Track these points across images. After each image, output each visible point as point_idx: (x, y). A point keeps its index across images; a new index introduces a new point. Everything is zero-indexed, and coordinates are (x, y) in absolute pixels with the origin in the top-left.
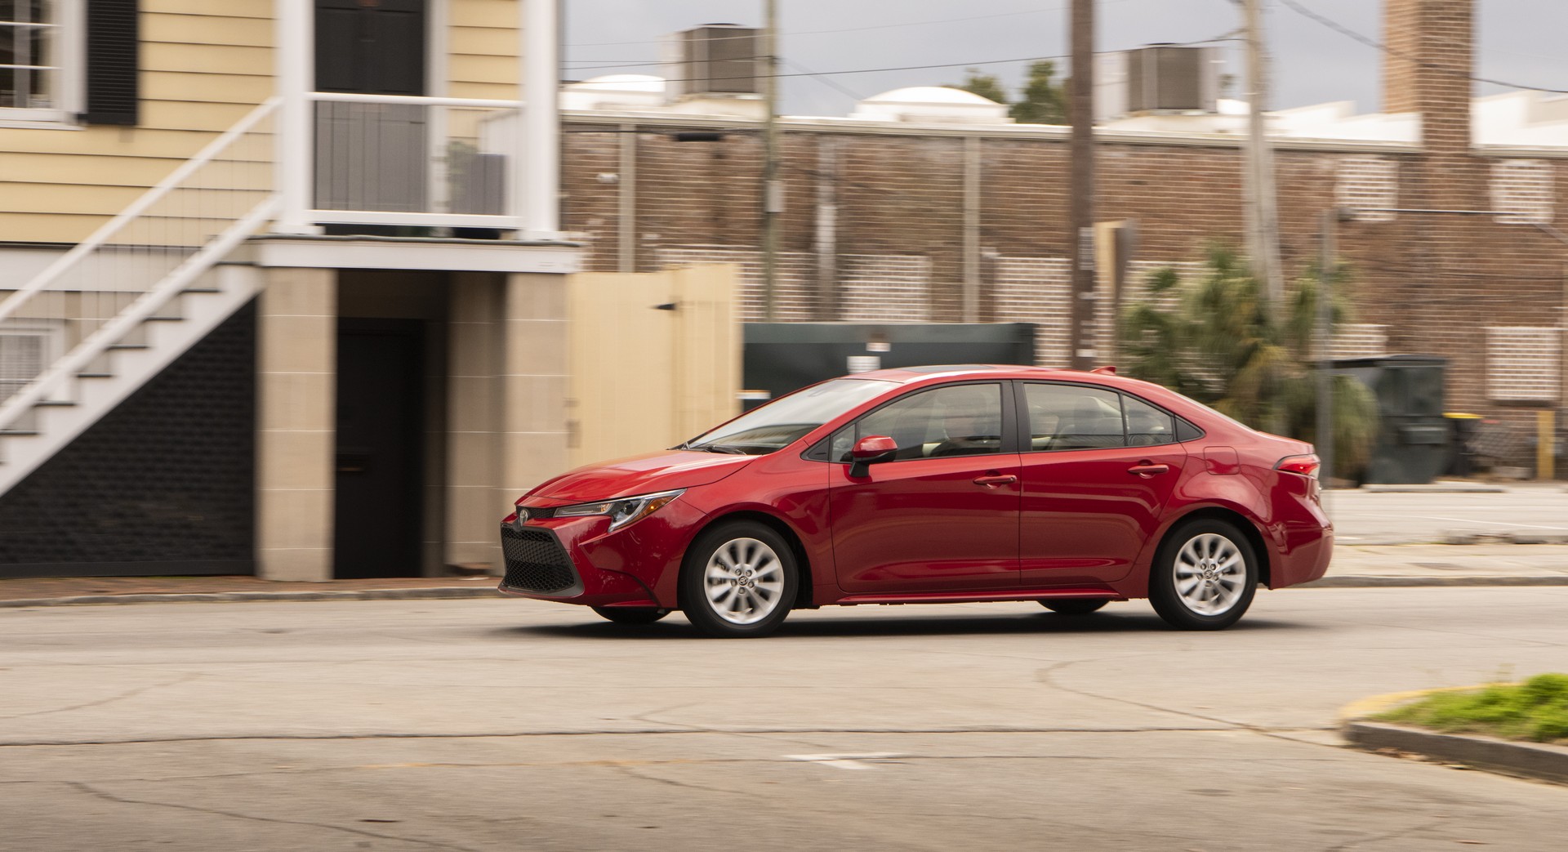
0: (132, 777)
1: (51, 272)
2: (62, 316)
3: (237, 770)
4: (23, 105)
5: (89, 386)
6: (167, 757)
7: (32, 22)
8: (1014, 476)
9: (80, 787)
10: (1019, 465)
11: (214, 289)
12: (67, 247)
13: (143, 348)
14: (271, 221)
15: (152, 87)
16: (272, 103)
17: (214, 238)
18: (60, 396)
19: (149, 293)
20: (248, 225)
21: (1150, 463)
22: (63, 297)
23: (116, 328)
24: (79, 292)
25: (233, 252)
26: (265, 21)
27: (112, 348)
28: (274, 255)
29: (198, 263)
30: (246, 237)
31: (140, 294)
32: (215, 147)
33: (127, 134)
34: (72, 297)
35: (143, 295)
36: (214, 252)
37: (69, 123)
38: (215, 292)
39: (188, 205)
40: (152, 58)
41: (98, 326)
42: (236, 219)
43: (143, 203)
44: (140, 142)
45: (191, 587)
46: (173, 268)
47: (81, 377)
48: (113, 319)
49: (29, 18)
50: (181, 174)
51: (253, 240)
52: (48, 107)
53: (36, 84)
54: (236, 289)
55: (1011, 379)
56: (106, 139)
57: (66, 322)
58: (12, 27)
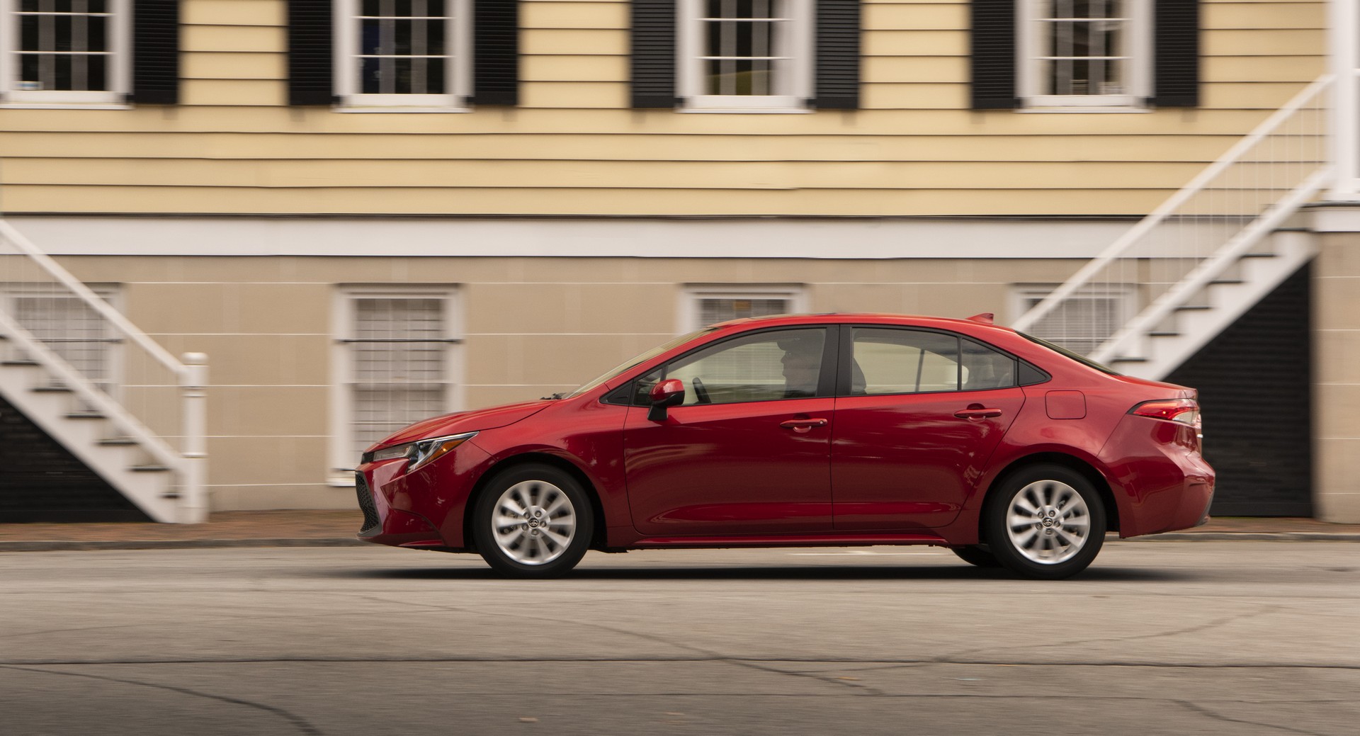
0: (1233, 699)
1: (1124, 241)
2: (1135, 281)
3: (1328, 697)
4: (1096, 92)
5: (1161, 343)
6: (1260, 681)
7: (1107, 17)
8: (825, 420)
9: (1188, 706)
10: (832, 409)
11: (1270, 254)
12: (1136, 219)
13: (1206, 309)
14: (1323, 190)
15: (1213, 70)
16: (1325, 80)
17: (1268, 207)
18: (1134, 353)
19: (1213, 258)
20: (1302, 194)
21: (982, 407)
22: (1136, 264)
23: (1182, 291)
24: (1148, 259)
25: (1290, 218)
26: (1317, 5)
27: (1180, 309)
28: (1328, 221)
29: (1255, 231)
30: (1302, 205)
31: (1202, 259)
32: (1271, 123)
33: (1189, 114)
34: (1144, 263)
35: (1205, 260)
36: (1271, 219)
37: (1136, 106)
38: (1271, 256)
39: (1245, 178)
40: (1213, 44)
41: (1165, 290)
42: (1290, 189)
43: (1206, 176)
44: (1203, 122)
45: (1259, 527)
46: (1232, 236)
47: (1153, 335)
48: (1180, 283)
49: (1104, 14)
50: (1240, 149)
51: (1307, 208)
52: (1120, 93)
53: (1110, 72)
54: (1292, 253)
55: (839, 324)
56: (1170, 120)
57: (1140, 286)
58: (1087, 23)
